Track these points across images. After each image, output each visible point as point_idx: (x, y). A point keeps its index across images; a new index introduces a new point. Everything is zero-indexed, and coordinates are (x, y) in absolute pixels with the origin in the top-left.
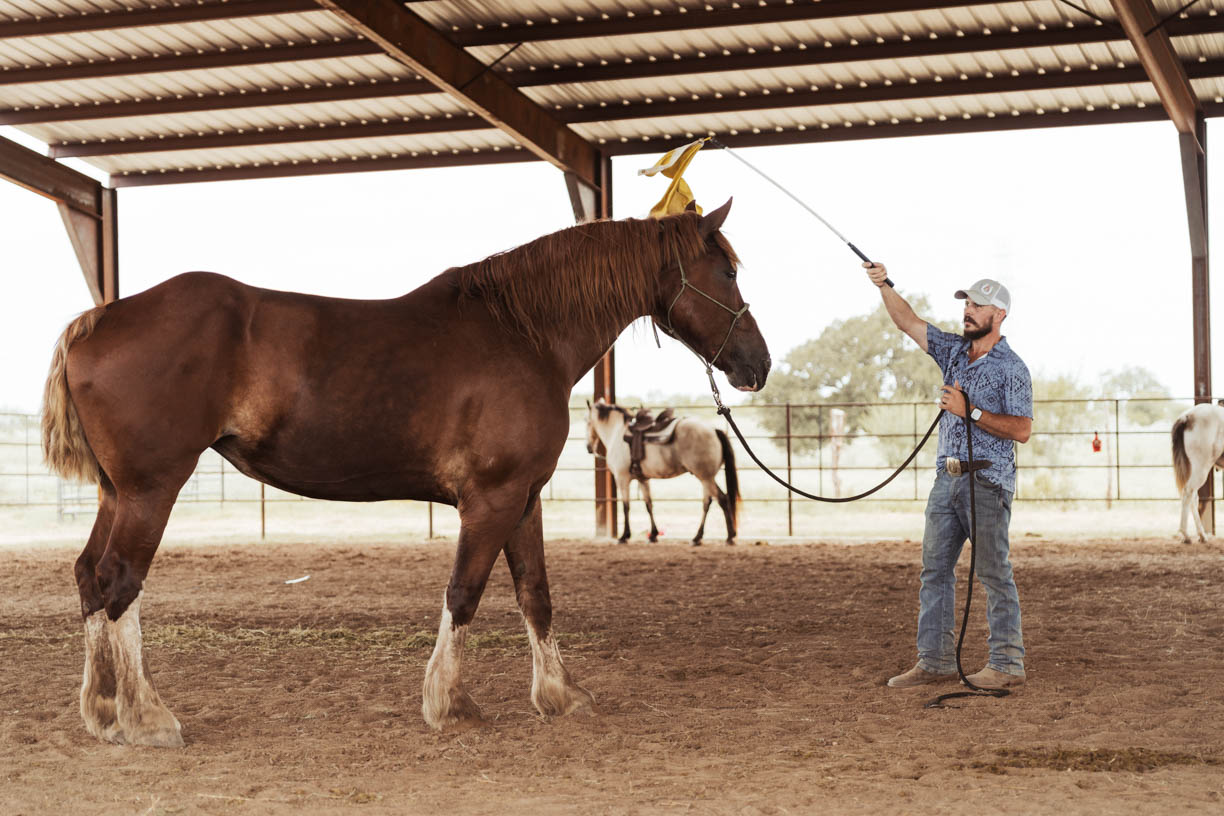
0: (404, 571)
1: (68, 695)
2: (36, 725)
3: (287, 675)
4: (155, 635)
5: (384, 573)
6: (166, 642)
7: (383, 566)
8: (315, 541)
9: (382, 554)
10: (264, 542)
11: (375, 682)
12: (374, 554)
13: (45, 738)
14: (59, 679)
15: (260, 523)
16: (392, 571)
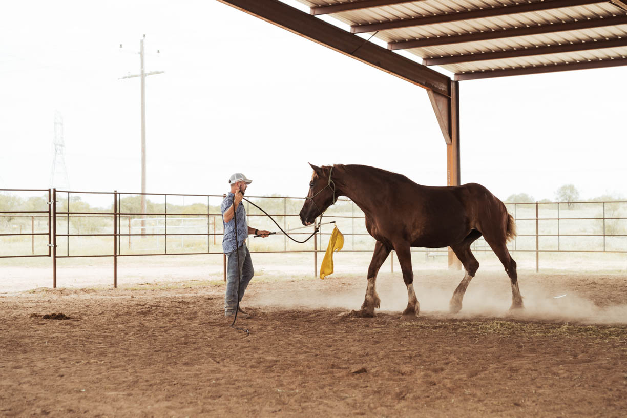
0: (620, 293)
1: (447, 359)
2: (434, 375)
3: (564, 352)
4: (488, 326)
5: (608, 293)
6: (494, 330)
7: (607, 289)
8: (567, 274)
9: (606, 282)
10: (538, 274)
11: (615, 359)
12: (601, 282)
13: (439, 383)
14: (441, 349)
15: (535, 263)
16: (613, 293)
